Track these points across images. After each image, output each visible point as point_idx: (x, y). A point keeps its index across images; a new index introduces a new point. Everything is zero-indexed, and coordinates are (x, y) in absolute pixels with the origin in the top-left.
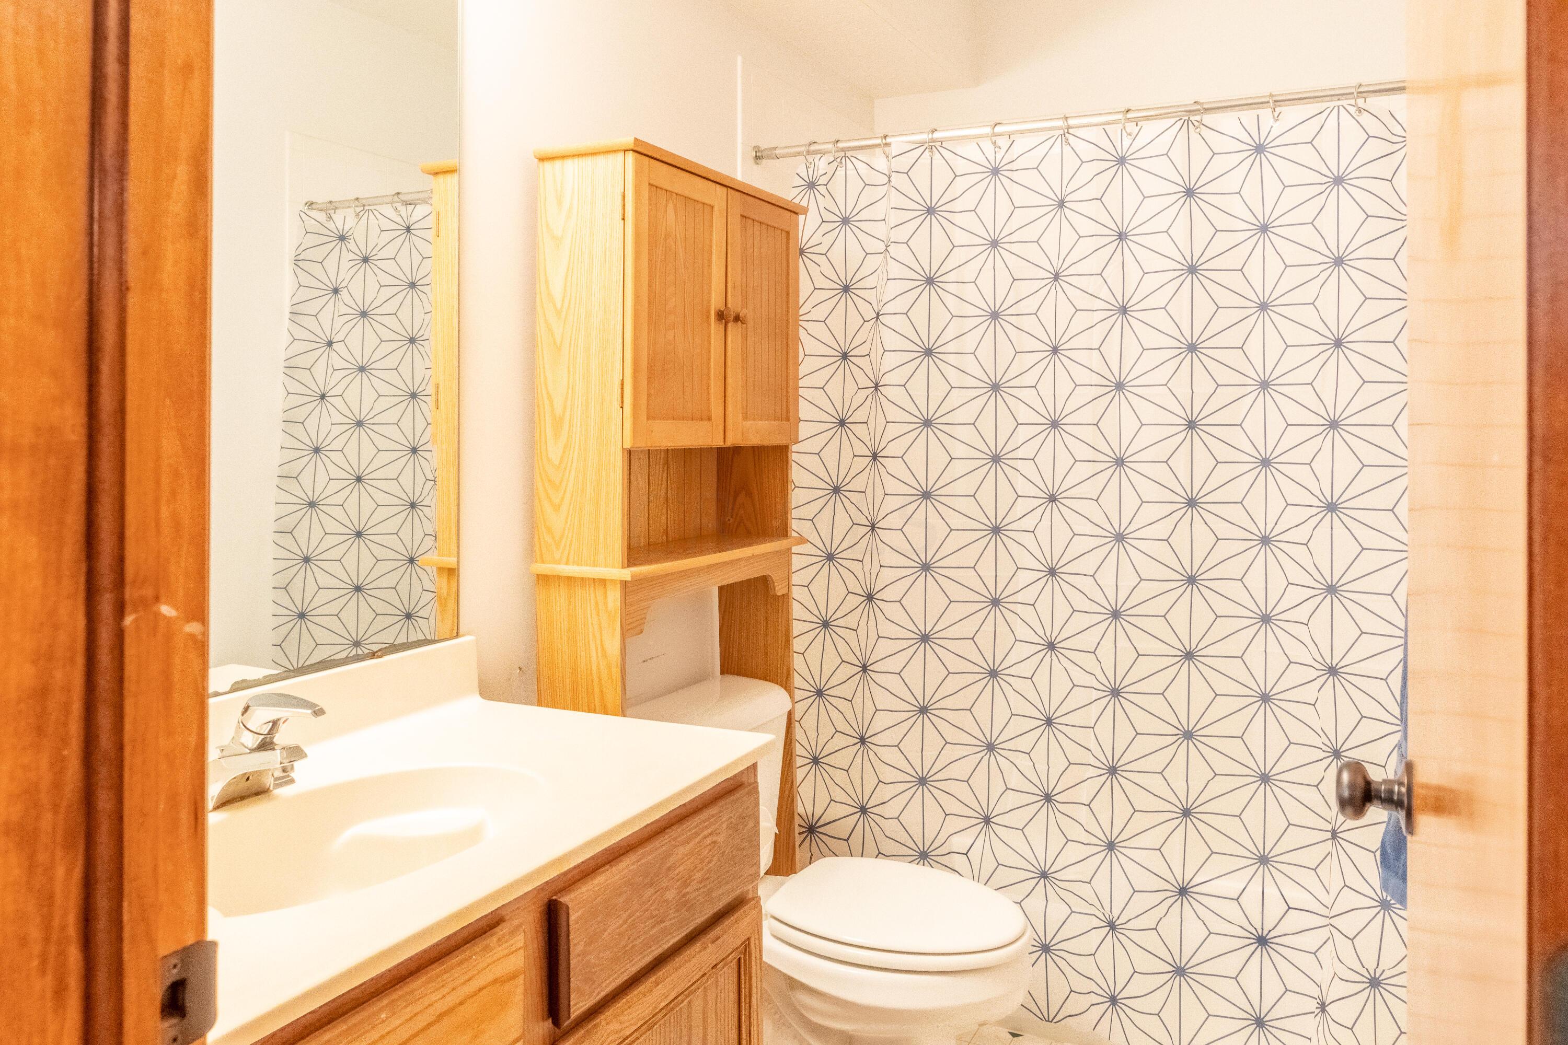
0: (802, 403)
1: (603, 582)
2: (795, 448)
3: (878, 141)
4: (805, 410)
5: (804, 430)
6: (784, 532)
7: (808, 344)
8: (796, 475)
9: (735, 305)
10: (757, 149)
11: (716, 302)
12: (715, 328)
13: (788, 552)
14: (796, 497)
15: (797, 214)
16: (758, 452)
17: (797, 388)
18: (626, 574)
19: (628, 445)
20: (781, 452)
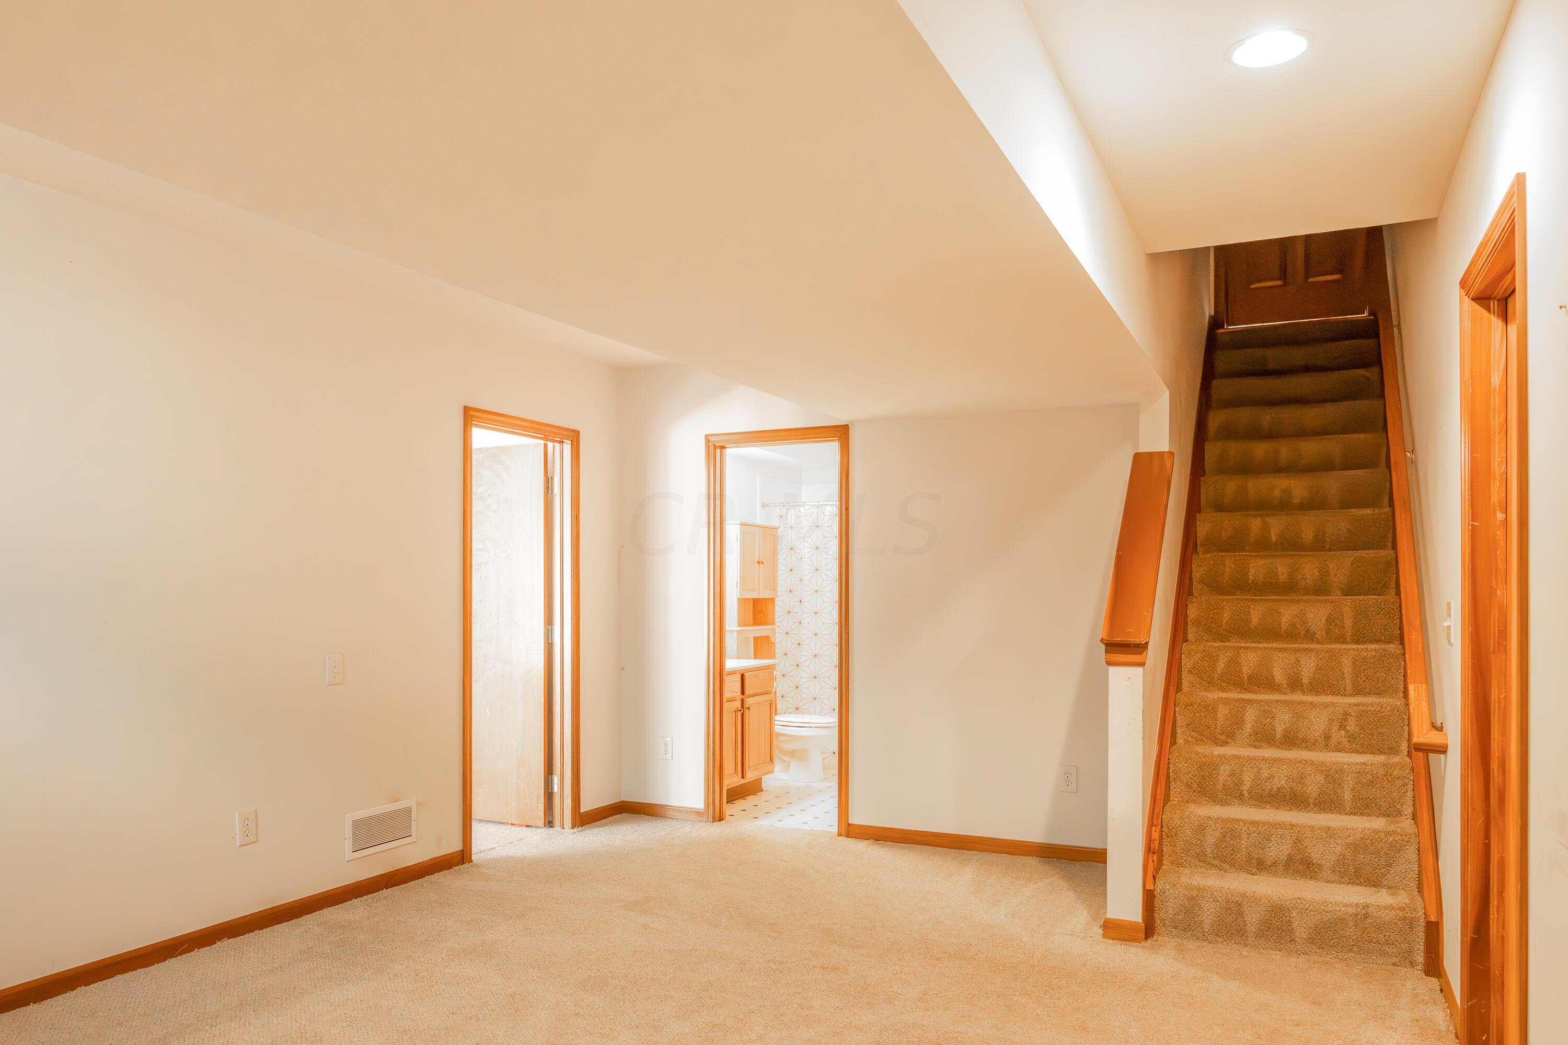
0: (779, 585)
1: (732, 631)
2: (776, 599)
3: (802, 504)
4: (779, 588)
5: (779, 594)
6: (773, 624)
7: (780, 567)
8: (777, 608)
9: (761, 560)
10: (763, 503)
11: (757, 559)
12: (757, 565)
13: (775, 629)
14: (777, 615)
15: (776, 529)
16: (766, 600)
17: (777, 580)
18: (739, 629)
19: (738, 597)
20: (773, 600)
